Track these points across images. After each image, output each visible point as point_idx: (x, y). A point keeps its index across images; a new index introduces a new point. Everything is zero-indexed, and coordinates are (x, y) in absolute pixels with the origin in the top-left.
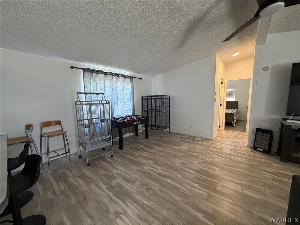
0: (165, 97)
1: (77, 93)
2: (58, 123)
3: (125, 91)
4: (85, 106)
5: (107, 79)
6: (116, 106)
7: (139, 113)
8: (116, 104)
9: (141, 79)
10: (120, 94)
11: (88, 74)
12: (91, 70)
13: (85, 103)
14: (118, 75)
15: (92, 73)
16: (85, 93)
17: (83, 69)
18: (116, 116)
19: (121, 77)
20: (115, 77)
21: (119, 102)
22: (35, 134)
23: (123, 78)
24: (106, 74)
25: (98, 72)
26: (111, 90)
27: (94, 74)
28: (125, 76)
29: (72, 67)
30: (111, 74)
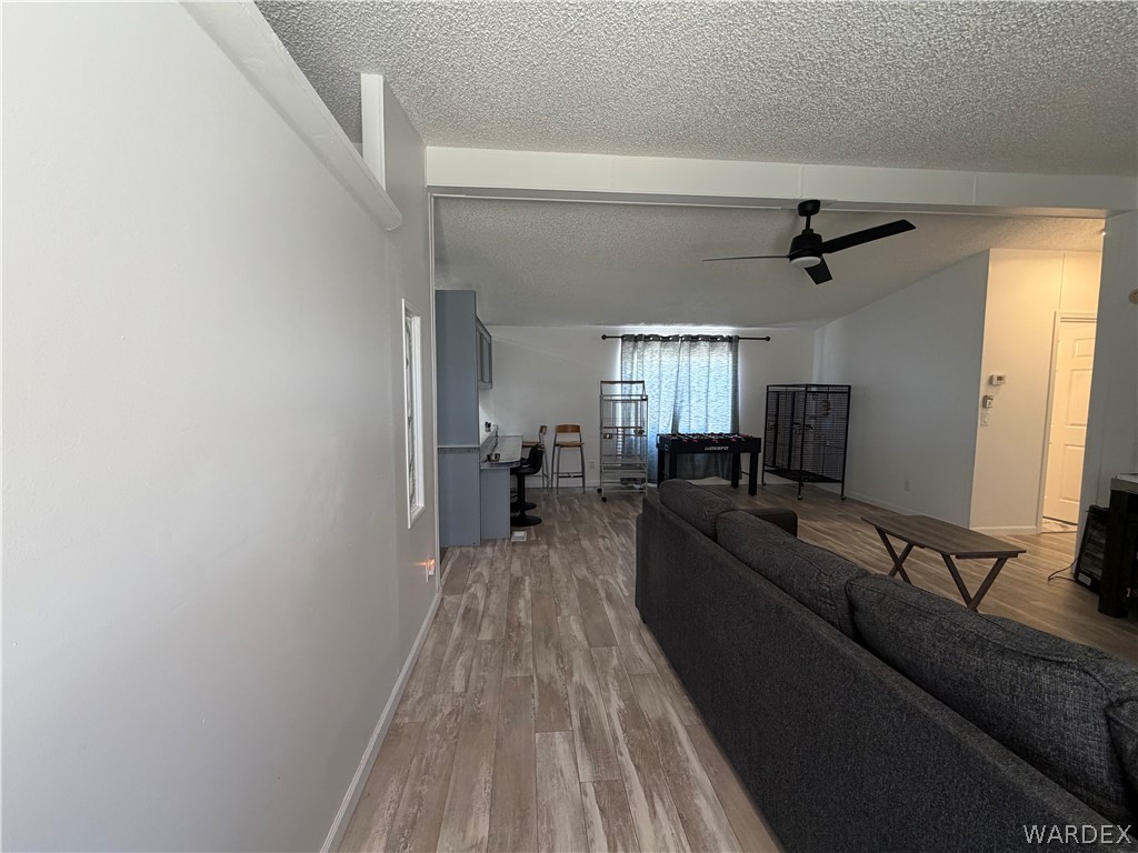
0: (825, 389)
1: (602, 382)
2: (576, 429)
3: (711, 374)
4: (619, 405)
5: (667, 349)
6: (685, 409)
7: (755, 428)
8: (684, 404)
9: (768, 339)
10: (697, 380)
11: (630, 345)
12: (636, 337)
13: (620, 398)
14: (694, 339)
15: (636, 341)
16: (622, 382)
17: (622, 337)
18: (682, 429)
19: (702, 343)
20: (686, 344)
21: (694, 400)
22: (548, 442)
23: (707, 344)
24: (666, 339)
25: (647, 339)
26: (674, 373)
27: (640, 344)
28: (712, 339)
29: (604, 337)
30: (676, 338)
